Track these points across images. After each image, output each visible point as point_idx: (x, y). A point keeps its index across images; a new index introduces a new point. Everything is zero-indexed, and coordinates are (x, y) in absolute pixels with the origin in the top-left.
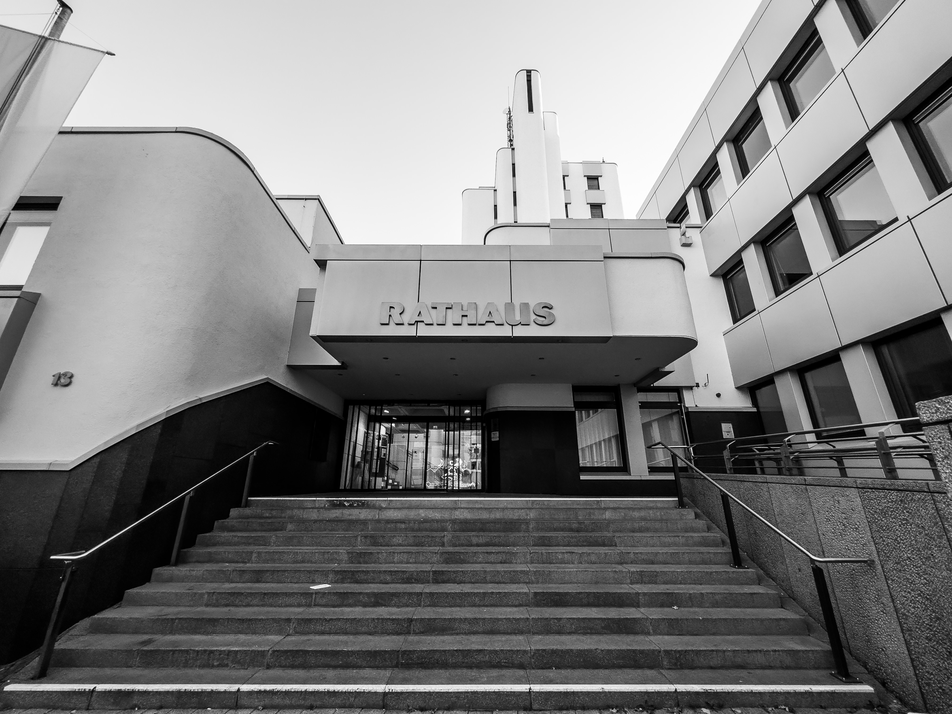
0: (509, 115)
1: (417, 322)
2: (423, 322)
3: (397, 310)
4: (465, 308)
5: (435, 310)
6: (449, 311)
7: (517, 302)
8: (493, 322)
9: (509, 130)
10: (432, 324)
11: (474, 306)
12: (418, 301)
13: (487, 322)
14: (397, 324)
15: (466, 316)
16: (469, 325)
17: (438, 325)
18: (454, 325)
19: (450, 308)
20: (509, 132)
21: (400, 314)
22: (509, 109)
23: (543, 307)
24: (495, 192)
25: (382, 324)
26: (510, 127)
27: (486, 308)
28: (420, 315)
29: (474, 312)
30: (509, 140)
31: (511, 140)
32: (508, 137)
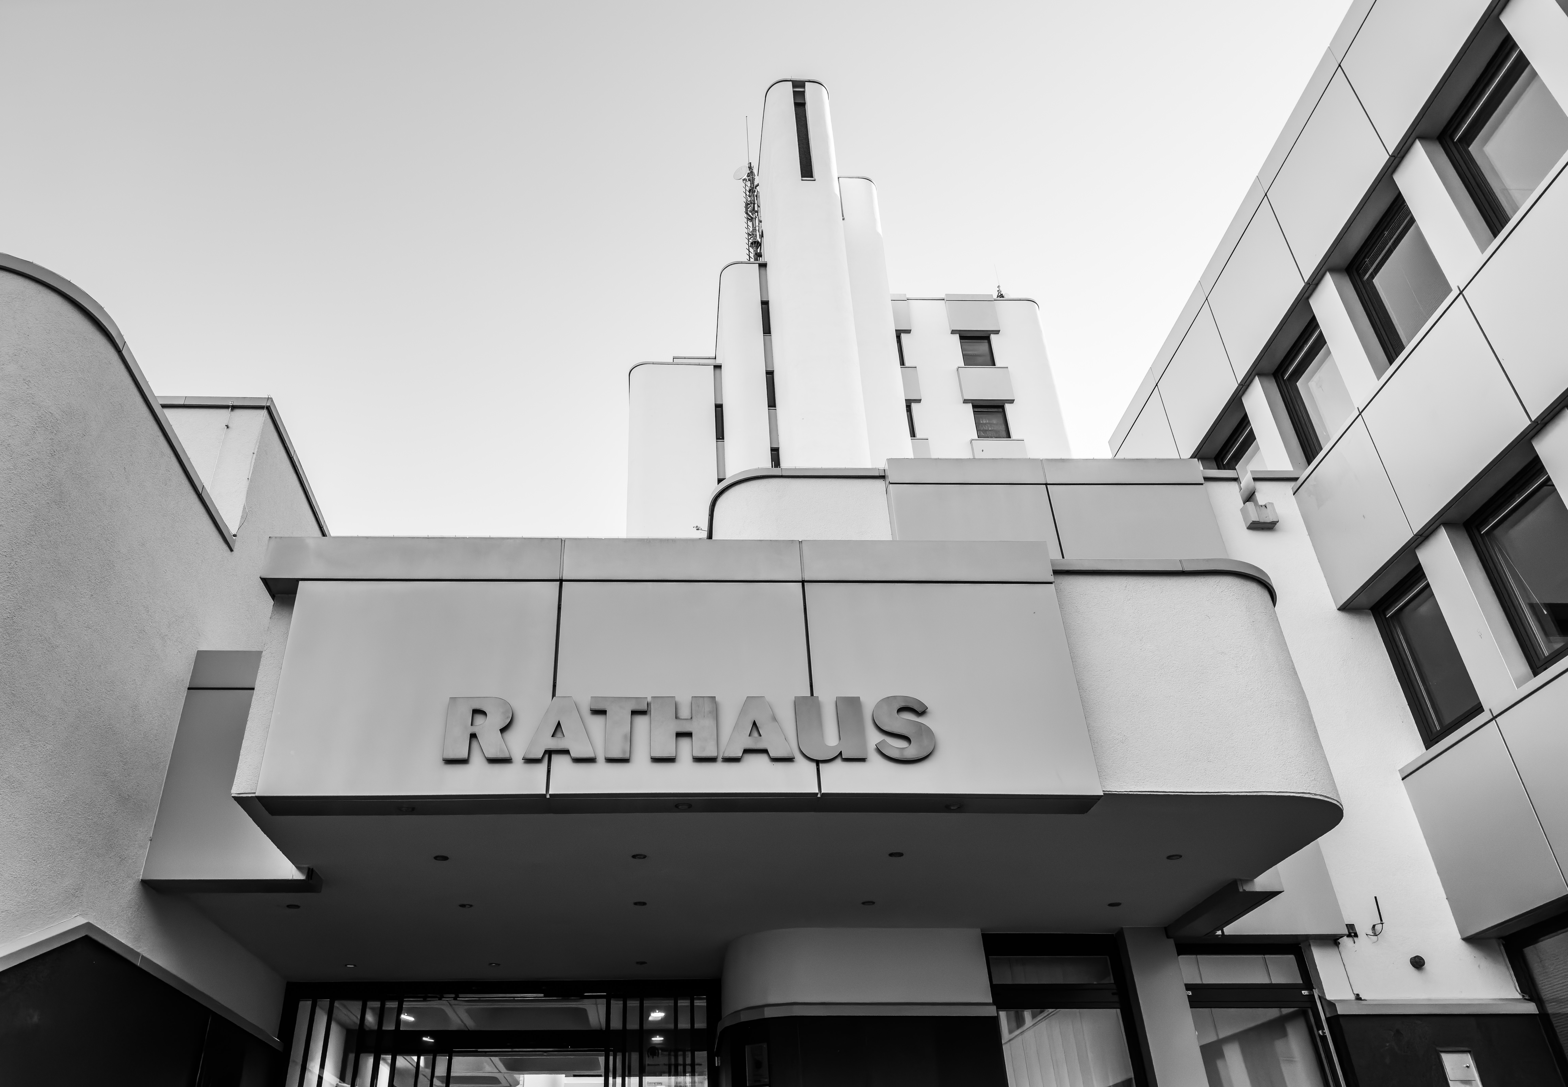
0: (749, 183)
1: (549, 753)
2: (566, 752)
3: (495, 720)
4: (685, 713)
5: (599, 719)
6: (641, 722)
7: (827, 696)
8: (765, 751)
9: (752, 219)
10: (591, 760)
11: (707, 707)
12: (554, 695)
13: (747, 751)
14: (492, 761)
15: (689, 735)
16: (698, 760)
17: (610, 760)
18: (656, 760)
19: (643, 713)
20: (750, 224)
21: (503, 730)
22: (750, 168)
23: (901, 710)
24: (718, 370)
25: (449, 762)
26: (753, 211)
27: (743, 711)
28: (559, 734)
29: (709, 723)
30: (752, 243)
31: (757, 244)
32: (749, 234)
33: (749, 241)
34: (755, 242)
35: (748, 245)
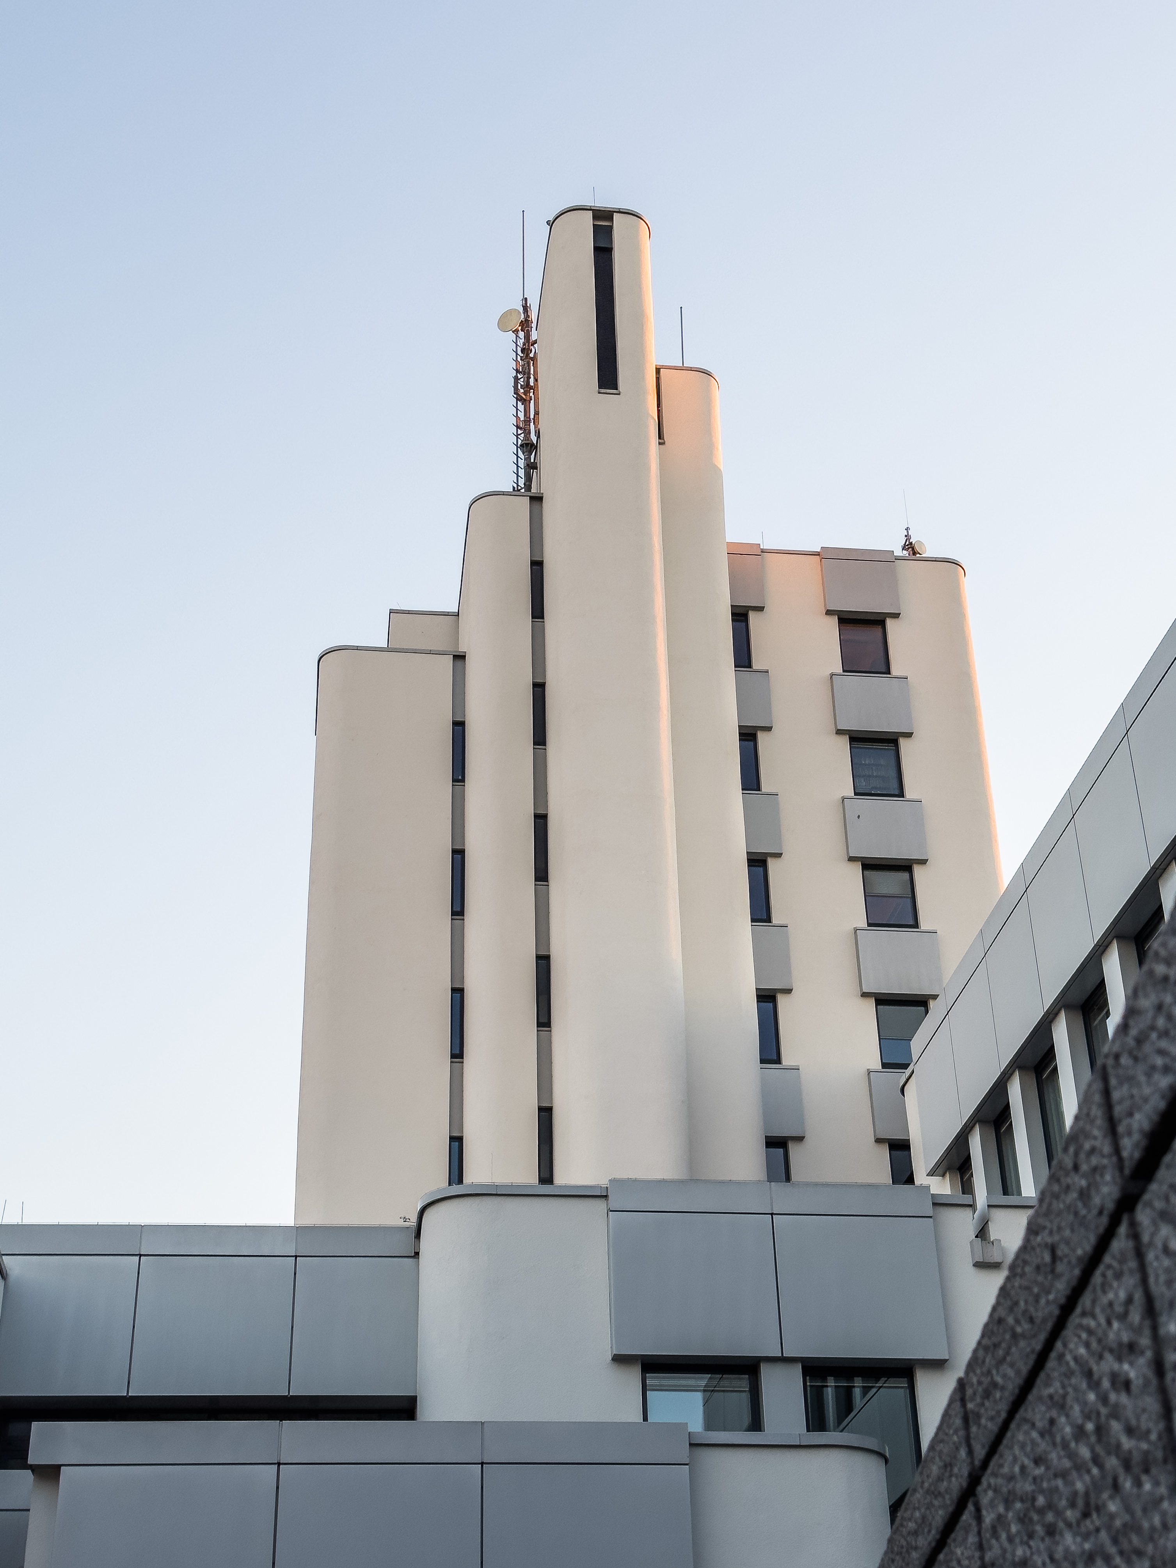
0: (521, 334)
9: (524, 401)
20: (521, 407)
22: (526, 308)
24: (459, 663)
26: (527, 386)
30: (522, 445)
31: (531, 447)
32: (518, 427)
33: (517, 438)
34: (527, 444)
35: (517, 445)
